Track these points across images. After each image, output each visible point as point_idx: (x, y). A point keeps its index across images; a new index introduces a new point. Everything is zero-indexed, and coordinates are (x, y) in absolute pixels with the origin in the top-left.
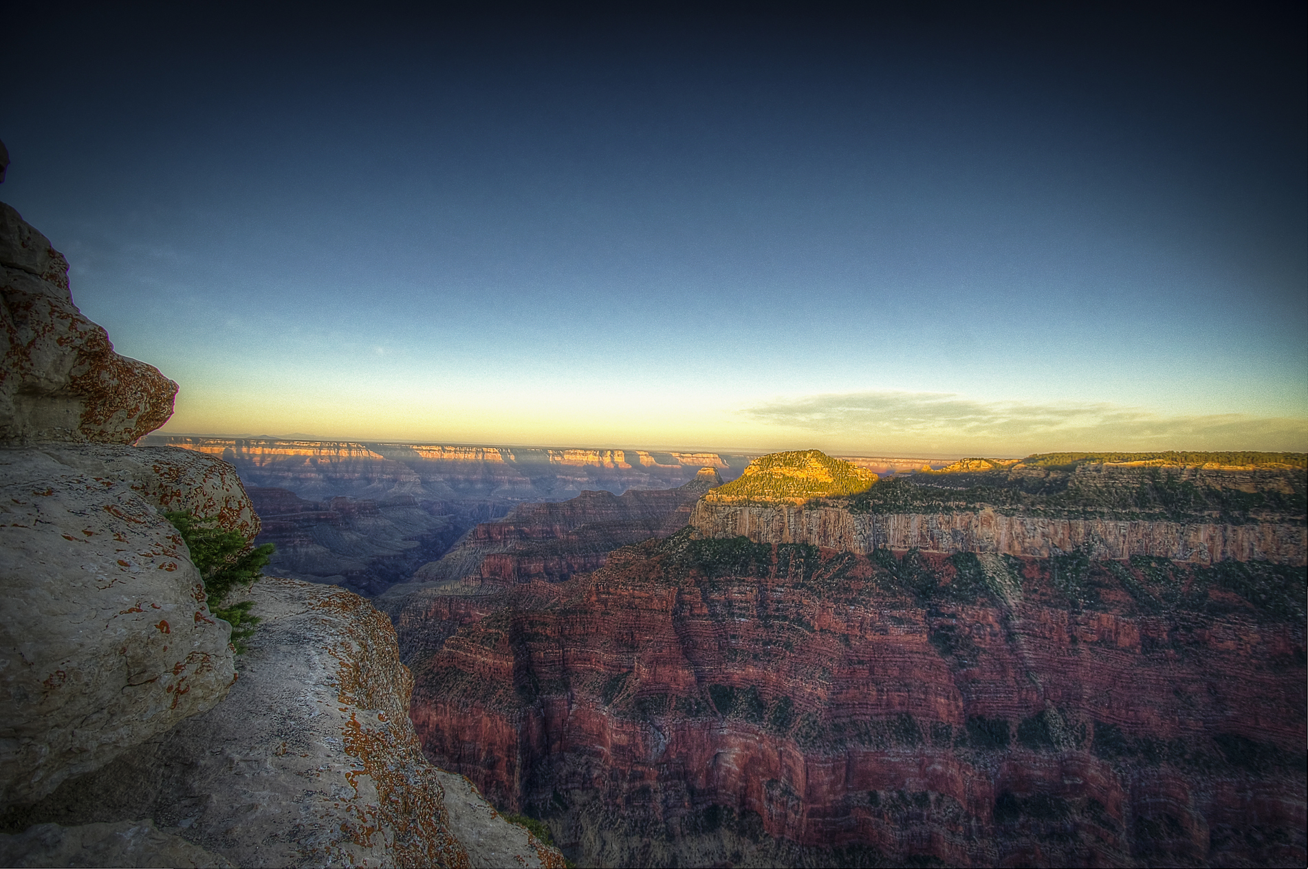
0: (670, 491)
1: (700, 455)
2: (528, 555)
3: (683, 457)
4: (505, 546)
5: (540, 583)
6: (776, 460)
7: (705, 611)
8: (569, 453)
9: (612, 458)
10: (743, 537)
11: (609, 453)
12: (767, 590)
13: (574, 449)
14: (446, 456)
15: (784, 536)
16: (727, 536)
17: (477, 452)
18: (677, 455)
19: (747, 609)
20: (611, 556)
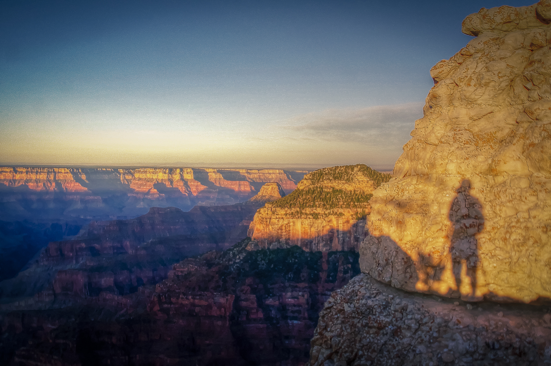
0: (236, 206)
1: (266, 171)
2: (99, 270)
3: (250, 173)
4: (77, 262)
5: (109, 296)
6: (326, 174)
7: (261, 315)
8: (139, 172)
9: (182, 176)
10: (296, 246)
11: (178, 171)
12: (318, 294)
13: (144, 168)
14: (18, 176)
15: (333, 245)
16: (281, 246)
17: (49, 173)
18: (244, 171)
19: (299, 312)
20: (175, 269)
